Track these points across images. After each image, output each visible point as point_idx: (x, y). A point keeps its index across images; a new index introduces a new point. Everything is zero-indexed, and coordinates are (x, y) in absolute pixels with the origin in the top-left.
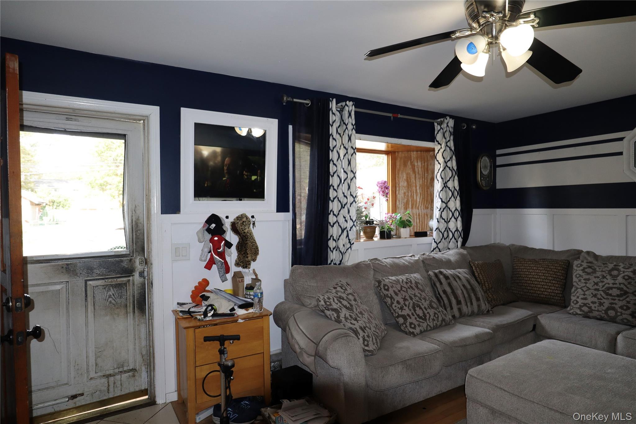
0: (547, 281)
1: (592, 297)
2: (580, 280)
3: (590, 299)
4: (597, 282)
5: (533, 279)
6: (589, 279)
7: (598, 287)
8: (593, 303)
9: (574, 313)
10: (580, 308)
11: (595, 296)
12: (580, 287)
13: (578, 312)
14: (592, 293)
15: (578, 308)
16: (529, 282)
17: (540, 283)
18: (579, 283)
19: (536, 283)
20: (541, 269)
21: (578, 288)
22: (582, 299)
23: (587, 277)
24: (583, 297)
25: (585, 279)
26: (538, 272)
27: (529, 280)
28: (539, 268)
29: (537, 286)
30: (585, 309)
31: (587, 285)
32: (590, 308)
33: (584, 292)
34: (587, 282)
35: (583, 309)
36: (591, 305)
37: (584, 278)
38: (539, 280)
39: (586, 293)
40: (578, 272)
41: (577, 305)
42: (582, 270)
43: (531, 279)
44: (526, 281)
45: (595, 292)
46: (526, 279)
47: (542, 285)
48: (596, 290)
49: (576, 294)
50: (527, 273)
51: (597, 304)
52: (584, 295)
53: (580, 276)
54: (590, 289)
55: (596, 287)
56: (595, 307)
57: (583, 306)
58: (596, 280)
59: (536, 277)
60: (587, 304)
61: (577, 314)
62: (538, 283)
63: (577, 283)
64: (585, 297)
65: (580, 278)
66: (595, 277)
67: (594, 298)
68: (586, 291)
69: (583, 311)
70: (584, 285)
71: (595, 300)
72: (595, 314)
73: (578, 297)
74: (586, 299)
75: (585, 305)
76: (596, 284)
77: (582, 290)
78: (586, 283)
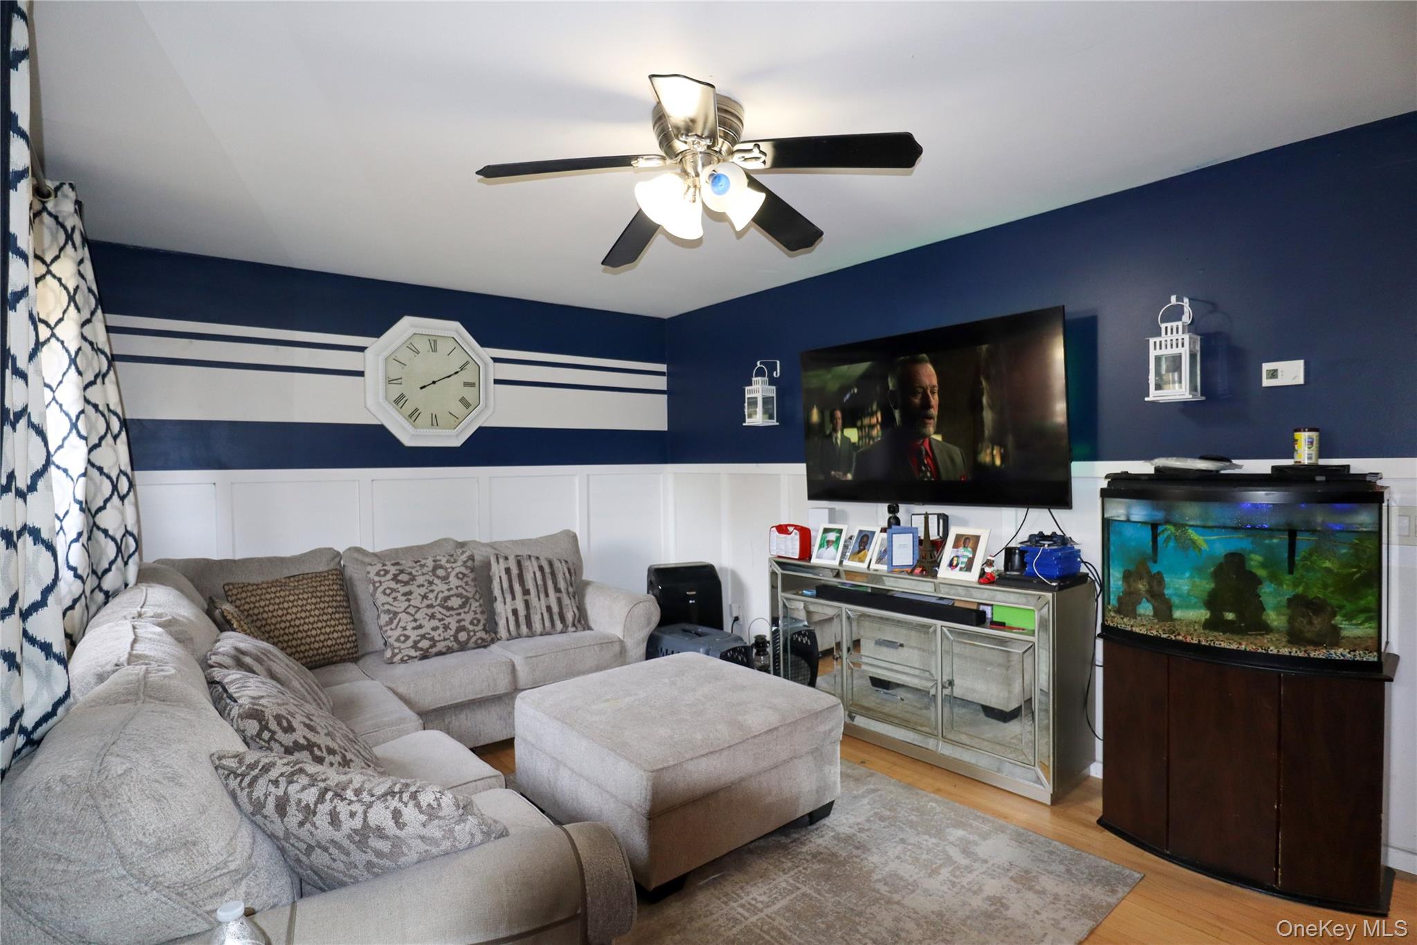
0: (325, 618)
1: (429, 620)
2: (395, 599)
3: (428, 625)
4: (425, 594)
5: (297, 622)
6: (410, 593)
7: (429, 602)
8: (435, 629)
9: (406, 658)
10: (415, 646)
11: (432, 617)
12: (402, 609)
13: (413, 653)
14: (426, 614)
15: (412, 647)
16: (291, 630)
17: (315, 626)
18: (396, 604)
19: (306, 627)
20: (305, 596)
21: (398, 613)
22: (414, 628)
23: (407, 589)
24: (414, 624)
25: (404, 594)
26: (303, 605)
27: (291, 626)
28: (301, 596)
29: (309, 633)
30: (425, 644)
31: (412, 603)
32: (432, 639)
33: (413, 615)
34: (410, 597)
35: (420, 645)
36: (433, 633)
37: (402, 592)
38: (311, 620)
39: (417, 616)
40: (385, 585)
41: (408, 642)
42: (392, 579)
43: (292, 623)
44: (284, 629)
45: (430, 611)
46: (283, 625)
47: (320, 629)
48: (429, 606)
49: (397, 625)
50: (280, 613)
51: (441, 629)
52: (415, 620)
53: (393, 590)
54: (420, 609)
55: (426, 602)
56: (440, 635)
57: (419, 641)
58: (423, 591)
59: (303, 615)
60: (425, 634)
61: (411, 658)
62: (311, 626)
63: (392, 605)
64: (418, 623)
65: (394, 595)
66: (419, 586)
67: (432, 621)
68: (416, 612)
69: (421, 649)
70: (407, 603)
71: (435, 623)
72: (441, 646)
73: (404, 629)
74: (420, 627)
75: (423, 637)
76: (425, 597)
77: (408, 613)
78: (408, 600)
